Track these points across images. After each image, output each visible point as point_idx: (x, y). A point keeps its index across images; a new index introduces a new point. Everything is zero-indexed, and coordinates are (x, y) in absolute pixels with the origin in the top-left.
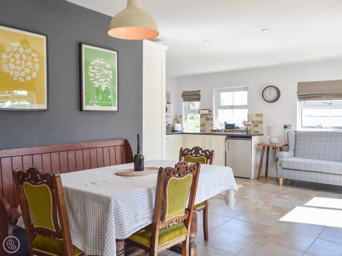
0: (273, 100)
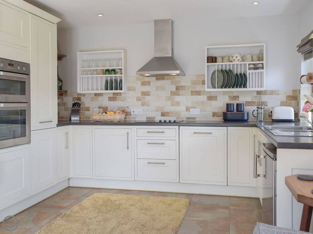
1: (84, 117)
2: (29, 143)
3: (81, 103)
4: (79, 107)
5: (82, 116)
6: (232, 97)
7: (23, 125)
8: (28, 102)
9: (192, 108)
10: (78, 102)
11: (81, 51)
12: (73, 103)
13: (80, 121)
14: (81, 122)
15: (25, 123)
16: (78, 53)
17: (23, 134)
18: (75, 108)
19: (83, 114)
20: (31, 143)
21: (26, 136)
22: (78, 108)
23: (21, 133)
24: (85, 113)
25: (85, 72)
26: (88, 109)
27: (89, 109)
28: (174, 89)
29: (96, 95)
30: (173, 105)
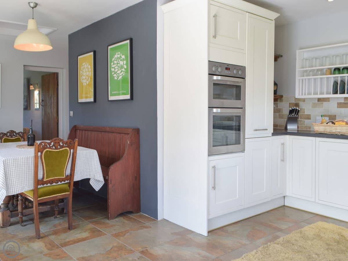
1: (303, 126)
2: (243, 152)
3: (299, 110)
4: (297, 115)
5: (301, 125)
7: (238, 132)
8: (243, 108)
10: (296, 109)
11: (301, 49)
12: (290, 110)
13: (298, 130)
14: (300, 132)
15: (239, 130)
16: (297, 51)
17: (238, 142)
18: (292, 115)
19: (302, 122)
20: (245, 152)
21: (240, 144)
22: (295, 115)
23: (236, 140)
24: (305, 122)
25: (306, 73)
26: (308, 117)
27: (310, 117)
29: (319, 100)
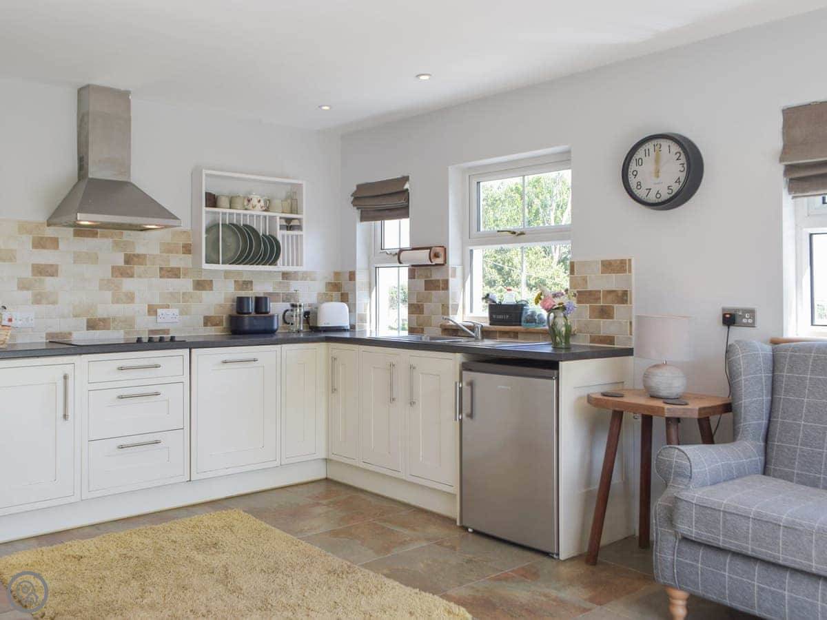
0: (669, 196)
6: (241, 283)
9: (162, 307)
28: (120, 262)
30: (116, 301)
